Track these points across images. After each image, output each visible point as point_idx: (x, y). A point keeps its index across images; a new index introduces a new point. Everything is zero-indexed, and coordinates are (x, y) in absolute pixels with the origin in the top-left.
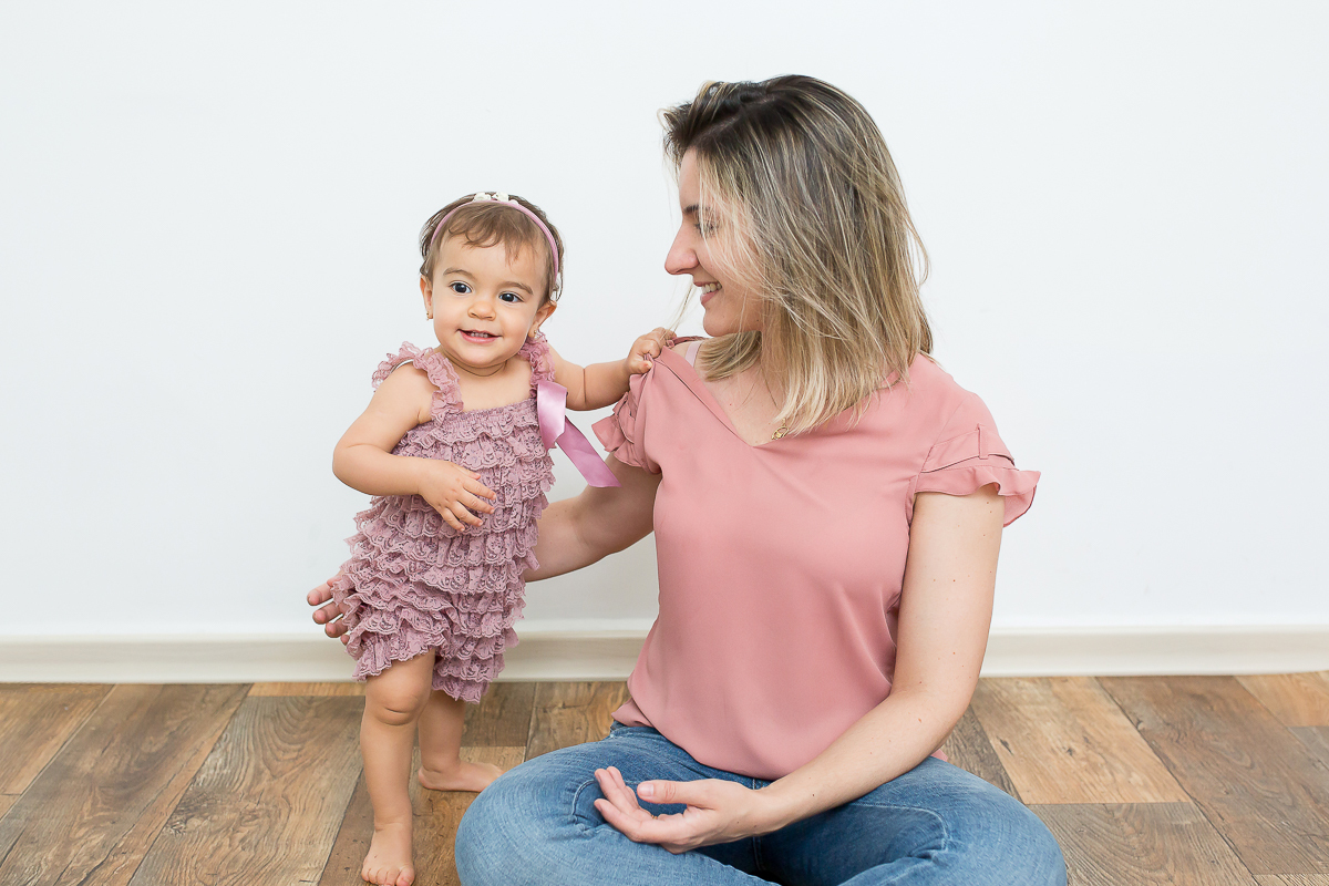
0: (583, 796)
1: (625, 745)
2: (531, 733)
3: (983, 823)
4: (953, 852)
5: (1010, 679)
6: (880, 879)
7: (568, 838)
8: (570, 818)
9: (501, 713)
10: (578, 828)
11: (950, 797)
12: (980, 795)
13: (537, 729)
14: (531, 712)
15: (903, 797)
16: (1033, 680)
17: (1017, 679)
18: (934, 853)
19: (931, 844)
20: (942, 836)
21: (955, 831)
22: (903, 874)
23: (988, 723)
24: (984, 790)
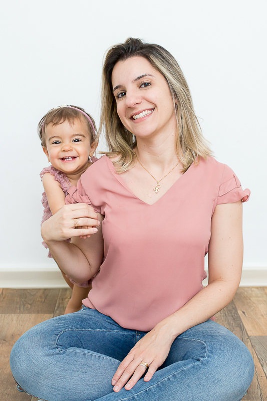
0: (62, 336)
1: (85, 314)
2: (56, 308)
3: (222, 348)
4: (209, 359)
5: (248, 287)
6: (180, 367)
7: (53, 355)
8: (54, 346)
9: (45, 300)
10: (57, 350)
11: (211, 336)
12: (223, 337)
13: (58, 307)
14: (57, 300)
15: (193, 335)
16: (257, 288)
17: (250, 288)
18: (201, 359)
19: (201, 355)
20: (205, 352)
21: (211, 351)
22: (189, 367)
23: (238, 304)
24: (225, 333)
